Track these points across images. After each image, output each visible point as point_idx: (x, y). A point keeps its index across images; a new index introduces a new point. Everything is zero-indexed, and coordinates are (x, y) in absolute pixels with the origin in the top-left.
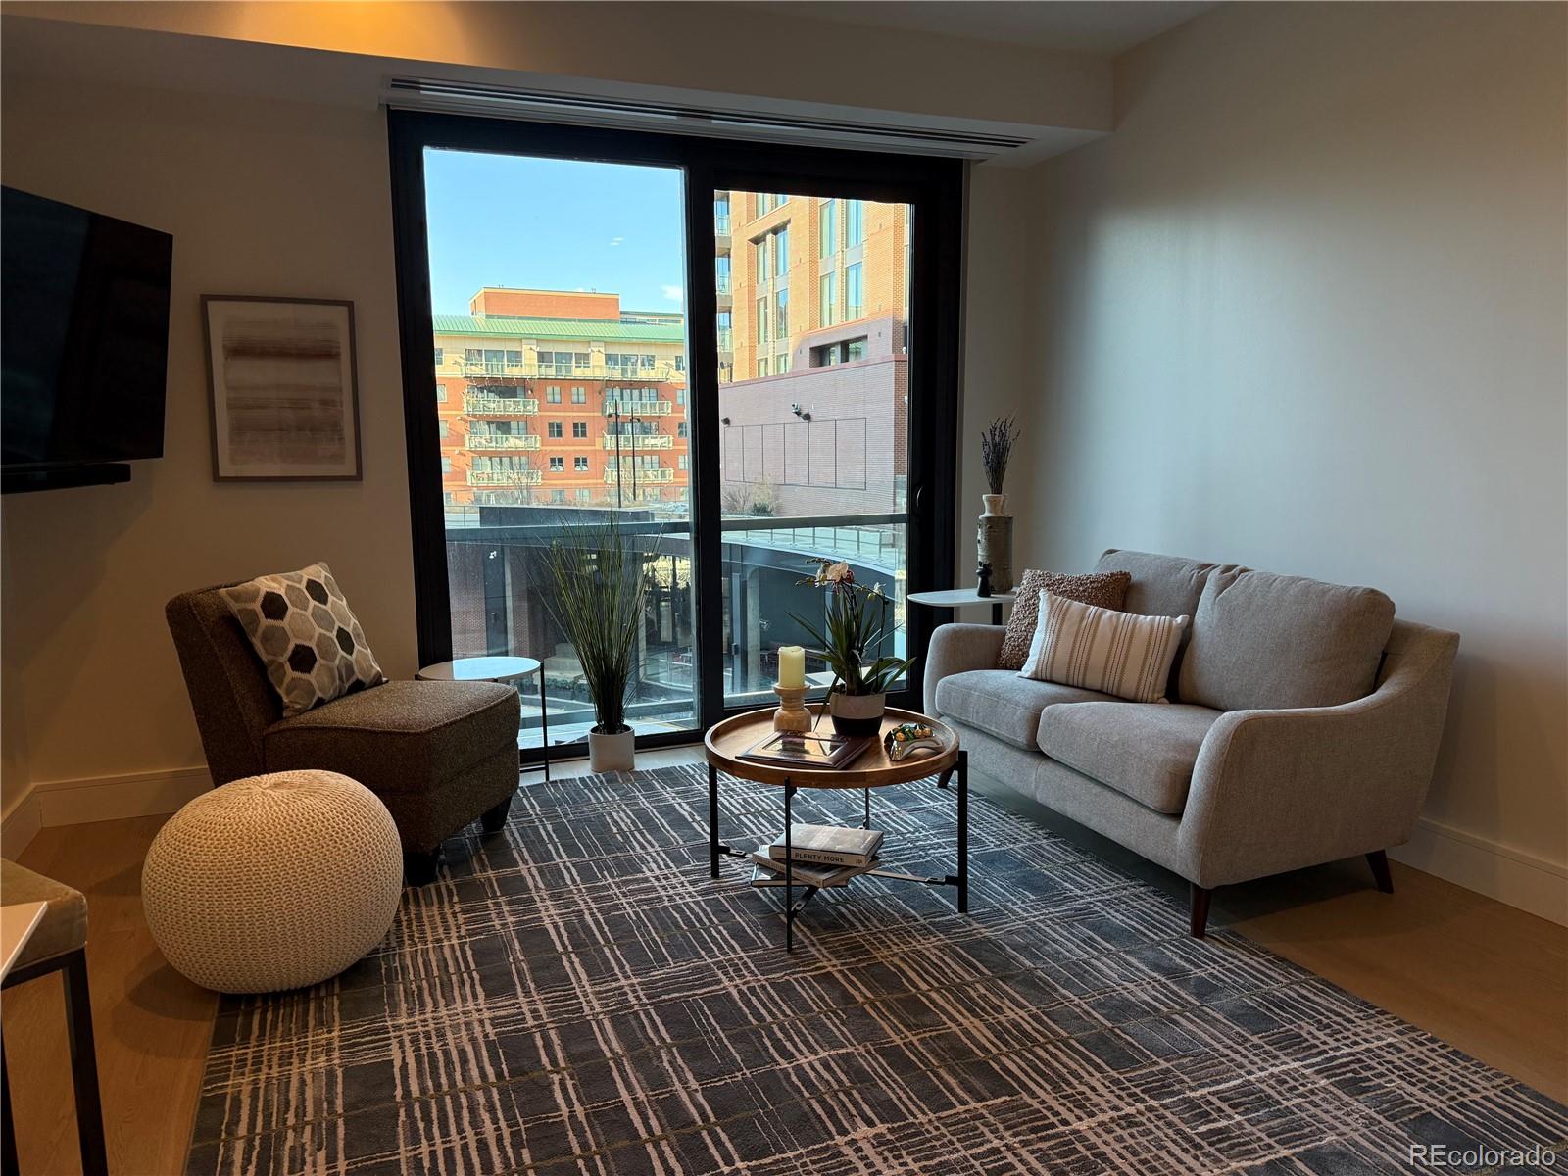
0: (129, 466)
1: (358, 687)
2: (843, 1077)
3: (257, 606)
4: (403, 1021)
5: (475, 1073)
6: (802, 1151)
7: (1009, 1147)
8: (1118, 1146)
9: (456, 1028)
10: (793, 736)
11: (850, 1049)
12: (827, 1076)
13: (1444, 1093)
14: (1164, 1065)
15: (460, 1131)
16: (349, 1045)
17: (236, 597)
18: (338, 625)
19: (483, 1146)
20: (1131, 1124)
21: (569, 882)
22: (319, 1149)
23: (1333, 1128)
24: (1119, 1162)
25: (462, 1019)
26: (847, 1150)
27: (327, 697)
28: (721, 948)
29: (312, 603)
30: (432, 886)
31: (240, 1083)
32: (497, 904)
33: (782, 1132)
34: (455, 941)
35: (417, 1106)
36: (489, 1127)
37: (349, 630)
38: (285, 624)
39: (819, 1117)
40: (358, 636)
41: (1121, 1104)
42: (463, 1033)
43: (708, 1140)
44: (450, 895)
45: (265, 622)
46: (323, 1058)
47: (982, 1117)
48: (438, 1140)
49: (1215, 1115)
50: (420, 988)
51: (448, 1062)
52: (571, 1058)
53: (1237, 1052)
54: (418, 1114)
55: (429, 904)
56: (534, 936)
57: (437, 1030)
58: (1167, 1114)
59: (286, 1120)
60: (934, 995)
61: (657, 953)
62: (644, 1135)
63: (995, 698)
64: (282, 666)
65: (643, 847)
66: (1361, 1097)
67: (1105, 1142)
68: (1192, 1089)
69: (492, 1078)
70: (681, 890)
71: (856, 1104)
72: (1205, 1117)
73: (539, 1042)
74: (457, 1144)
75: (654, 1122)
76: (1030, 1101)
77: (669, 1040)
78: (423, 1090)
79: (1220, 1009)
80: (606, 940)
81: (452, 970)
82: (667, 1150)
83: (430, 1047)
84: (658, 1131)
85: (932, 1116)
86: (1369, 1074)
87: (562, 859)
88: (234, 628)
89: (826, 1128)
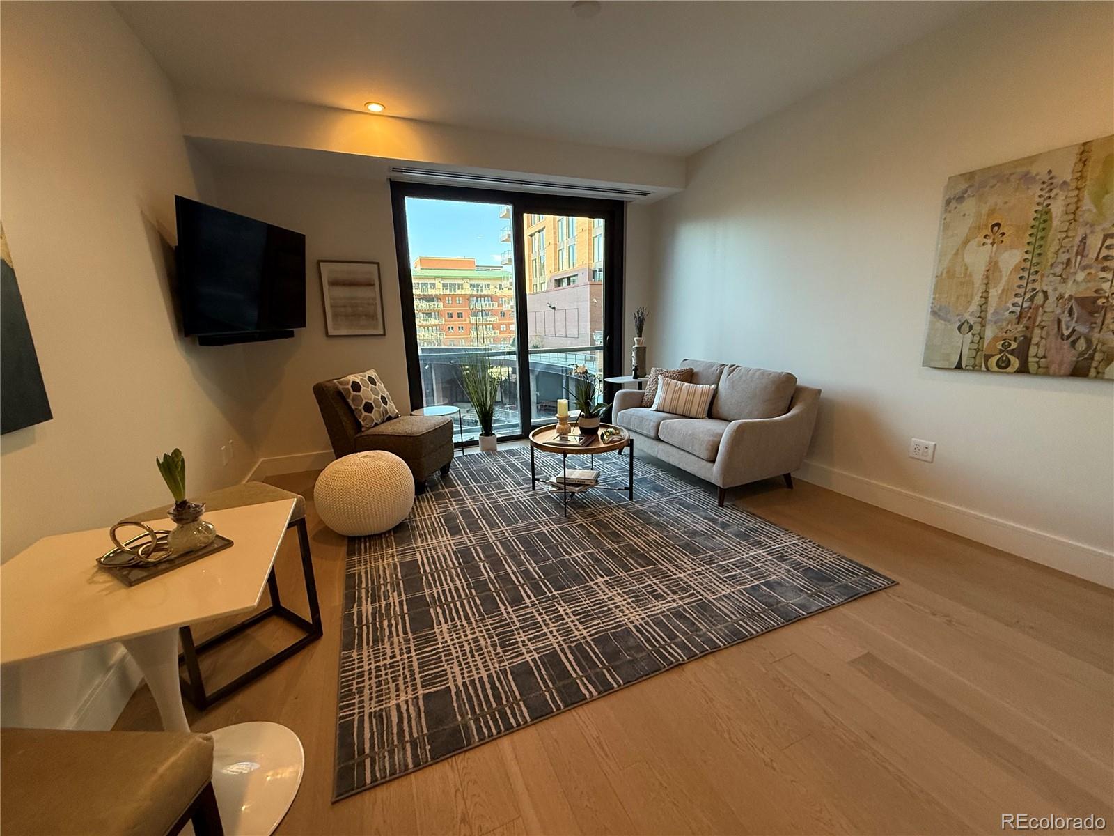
0: (293, 331)
1: (390, 418)
2: (590, 560)
3: (349, 387)
4: (419, 545)
5: (450, 563)
6: (577, 587)
7: (655, 584)
8: (695, 582)
9: (440, 547)
10: (564, 434)
11: (592, 551)
12: (584, 560)
13: (815, 560)
14: (711, 553)
15: (447, 584)
16: (400, 554)
17: (341, 383)
18: (381, 394)
19: (456, 589)
20: (699, 575)
21: (477, 492)
22: (394, 591)
23: (775, 574)
24: (696, 588)
25: (442, 544)
26: (594, 586)
27: (378, 422)
28: (539, 516)
29: (371, 385)
30: (424, 495)
31: (359, 569)
32: (450, 501)
33: (569, 581)
34: (436, 515)
35: (429, 575)
36: (458, 582)
37: (385, 396)
38: (361, 394)
39: (583, 575)
40: (388, 398)
41: (696, 567)
42: (444, 548)
43: (542, 584)
44: (432, 498)
45: (353, 393)
46: (391, 559)
47: (644, 573)
48: (439, 587)
49: (731, 570)
50: (425, 533)
51: (439, 560)
52: (486, 557)
53: (738, 548)
54: (430, 578)
55: (424, 502)
56: (466, 513)
57: (433, 548)
58: (713, 570)
59: (380, 582)
60: (622, 530)
61: (515, 518)
62: (517, 583)
63: (642, 419)
64: (360, 410)
65: (504, 479)
66: (784, 562)
67: (691, 581)
68: (722, 561)
69: (457, 565)
70: (521, 495)
71: (596, 570)
72: (727, 571)
73: (473, 551)
74: (447, 589)
75: (520, 579)
76: (661, 567)
77: (523, 549)
78: (431, 569)
79: (730, 533)
80: (494, 514)
81: (436, 526)
82: (527, 588)
83: (431, 554)
84: (522, 582)
85: (625, 573)
86: (787, 554)
87: (473, 484)
88: (341, 396)
89: (586, 579)
